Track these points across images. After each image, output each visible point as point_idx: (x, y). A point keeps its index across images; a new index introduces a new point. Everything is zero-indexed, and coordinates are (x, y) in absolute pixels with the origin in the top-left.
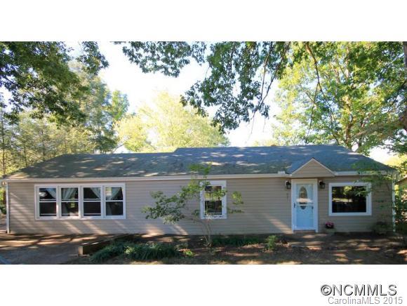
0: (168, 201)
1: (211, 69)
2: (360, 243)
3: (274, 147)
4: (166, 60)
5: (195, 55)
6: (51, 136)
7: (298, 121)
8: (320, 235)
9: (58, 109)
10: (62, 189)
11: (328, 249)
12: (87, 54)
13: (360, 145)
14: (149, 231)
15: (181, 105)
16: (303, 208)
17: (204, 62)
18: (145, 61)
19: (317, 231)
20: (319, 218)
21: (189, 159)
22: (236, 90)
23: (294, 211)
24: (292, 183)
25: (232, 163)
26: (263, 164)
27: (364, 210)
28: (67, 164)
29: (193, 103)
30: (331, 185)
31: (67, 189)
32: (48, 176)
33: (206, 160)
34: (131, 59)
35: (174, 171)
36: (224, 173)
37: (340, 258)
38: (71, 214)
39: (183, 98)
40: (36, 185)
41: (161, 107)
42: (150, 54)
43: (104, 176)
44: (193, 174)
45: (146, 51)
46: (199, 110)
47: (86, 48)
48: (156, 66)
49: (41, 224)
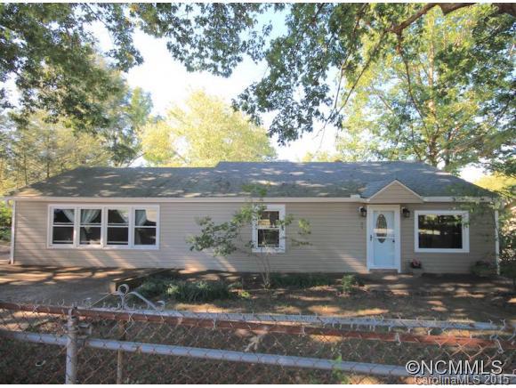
0: (217, 228)
1: (270, 69)
2: (457, 287)
3: (338, 162)
4: (216, 58)
5: (251, 51)
6: (60, 143)
7: (368, 130)
8: (404, 276)
9: (76, 112)
10: (82, 210)
11: (418, 294)
12: (118, 48)
13: (447, 162)
14: (188, 265)
15: (232, 110)
16: (382, 241)
17: (261, 60)
18: (191, 58)
19: (399, 271)
20: (402, 254)
21: (236, 176)
22: (299, 94)
23: (370, 245)
24: (368, 210)
25: (292, 182)
26: (330, 184)
27: (459, 246)
28: (86, 180)
29: (245, 108)
30: (417, 213)
31: (87, 210)
32: (66, 194)
33: (257, 178)
34: (175, 56)
35: (220, 192)
36: (283, 195)
37: (437, 306)
38: (91, 241)
39: (234, 102)
40: (50, 205)
41: (196, 110)
42: (197, 50)
43: (134, 196)
44: (244, 195)
45: (193, 46)
46: (253, 117)
47: (118, 41)
48: (203, 64)
49: (53, 254)
